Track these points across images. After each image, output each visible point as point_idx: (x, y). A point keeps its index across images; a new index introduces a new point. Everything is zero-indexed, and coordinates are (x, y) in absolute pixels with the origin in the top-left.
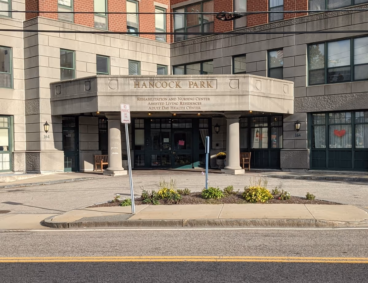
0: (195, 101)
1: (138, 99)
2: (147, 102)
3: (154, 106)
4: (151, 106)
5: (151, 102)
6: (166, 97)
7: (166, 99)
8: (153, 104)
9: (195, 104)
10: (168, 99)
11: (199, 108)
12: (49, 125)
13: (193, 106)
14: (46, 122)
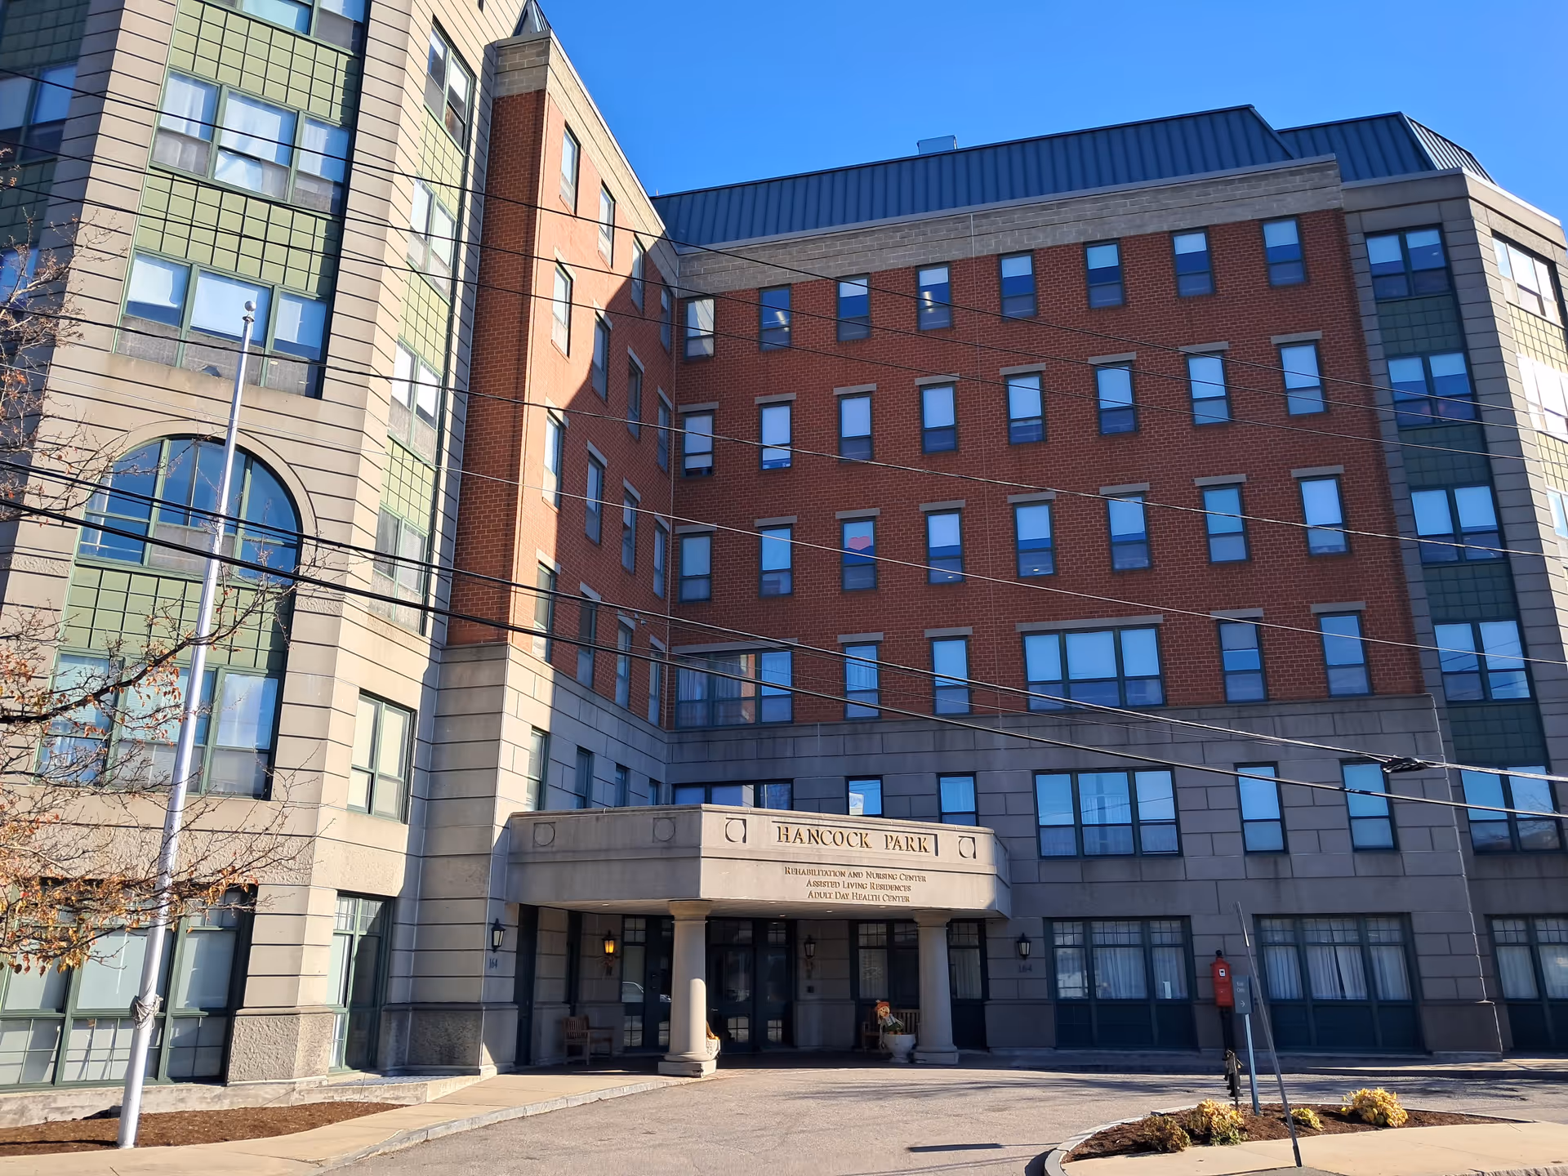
0: (897, 883)
1: (787, 872)
2: (807, 878)
3: (820, 889)
4: (814, 889)
5: (813, 879)
6: (843, 869)
7: (842, 874)
8: (817, 884)
9: (898, 888)
10: (847, 875)
11: (907, 900)
12: (504, 930)
13: (895, 893)
14: (497, 920)
